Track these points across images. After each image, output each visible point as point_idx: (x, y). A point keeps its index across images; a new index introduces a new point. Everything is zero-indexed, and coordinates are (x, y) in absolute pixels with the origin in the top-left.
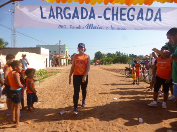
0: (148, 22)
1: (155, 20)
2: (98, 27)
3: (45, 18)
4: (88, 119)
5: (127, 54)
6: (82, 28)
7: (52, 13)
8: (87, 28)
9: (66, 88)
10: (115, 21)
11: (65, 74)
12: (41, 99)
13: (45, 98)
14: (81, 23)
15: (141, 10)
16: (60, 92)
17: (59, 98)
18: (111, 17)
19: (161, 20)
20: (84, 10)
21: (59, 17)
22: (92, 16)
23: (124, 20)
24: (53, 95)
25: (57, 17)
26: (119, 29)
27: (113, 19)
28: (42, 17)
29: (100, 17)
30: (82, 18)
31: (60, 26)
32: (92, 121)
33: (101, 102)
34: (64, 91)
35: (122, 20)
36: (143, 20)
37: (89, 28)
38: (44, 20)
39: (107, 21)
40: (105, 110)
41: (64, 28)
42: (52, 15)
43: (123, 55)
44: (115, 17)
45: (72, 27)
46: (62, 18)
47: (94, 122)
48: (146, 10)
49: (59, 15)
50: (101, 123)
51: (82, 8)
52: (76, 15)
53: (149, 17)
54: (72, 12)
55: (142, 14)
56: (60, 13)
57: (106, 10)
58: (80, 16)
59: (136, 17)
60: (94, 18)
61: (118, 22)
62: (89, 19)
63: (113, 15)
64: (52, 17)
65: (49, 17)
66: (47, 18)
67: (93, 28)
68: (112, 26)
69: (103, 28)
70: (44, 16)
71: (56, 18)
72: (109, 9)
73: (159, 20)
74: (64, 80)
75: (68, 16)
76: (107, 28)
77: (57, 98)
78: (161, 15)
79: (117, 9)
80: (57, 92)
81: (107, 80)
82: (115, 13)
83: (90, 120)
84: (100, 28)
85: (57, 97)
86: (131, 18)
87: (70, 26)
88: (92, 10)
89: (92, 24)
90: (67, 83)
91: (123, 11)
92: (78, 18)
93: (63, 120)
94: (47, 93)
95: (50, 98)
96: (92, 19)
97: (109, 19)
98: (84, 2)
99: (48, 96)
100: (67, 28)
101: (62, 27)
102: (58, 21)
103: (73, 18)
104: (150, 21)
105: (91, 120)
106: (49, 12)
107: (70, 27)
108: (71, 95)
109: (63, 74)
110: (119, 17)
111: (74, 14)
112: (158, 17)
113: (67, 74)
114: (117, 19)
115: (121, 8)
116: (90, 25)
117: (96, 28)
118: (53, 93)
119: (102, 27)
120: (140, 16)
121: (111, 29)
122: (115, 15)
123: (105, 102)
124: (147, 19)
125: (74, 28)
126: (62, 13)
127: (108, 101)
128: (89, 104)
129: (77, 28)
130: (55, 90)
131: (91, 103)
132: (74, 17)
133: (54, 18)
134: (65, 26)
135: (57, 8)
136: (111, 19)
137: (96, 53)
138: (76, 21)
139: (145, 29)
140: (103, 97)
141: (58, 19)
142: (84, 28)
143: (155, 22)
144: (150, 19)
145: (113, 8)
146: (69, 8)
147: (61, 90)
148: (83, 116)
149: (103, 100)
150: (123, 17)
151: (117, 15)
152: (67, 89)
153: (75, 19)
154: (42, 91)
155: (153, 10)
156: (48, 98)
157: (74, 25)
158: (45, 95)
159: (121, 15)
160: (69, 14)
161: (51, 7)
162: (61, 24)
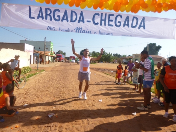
0: (133, 29)
1: (139, 28)
2: (87, 31)
3: (33, 18)
4: (76, 122)
5: (111, 54)
6: (71, 31)
7: (41, 14)
8: (76, 32)
9: (52, 89)
10: (103, 27)
11: (50, 72)
12: (27, 101)
13: (31, 99)
14: (70, 25)
15: (127, 18)
16: (46, 93)
17: (46, 99)
18: (99, 22)
19: (144, 28)
20: (73, 14)
21: (48, 18)
22: (81, 20)
23: (112, 26)
24: (40, 96)
25: (46, 18)
26: (106, 35)
27: (101, 24)
28: (30, 17)
29: (89, 21)
30: (72, 21)
31: (49, 28)
32: (80, 124)
33: (87, 104)
34: (51, 92)
35: (109, 26)
36: (128, 27)
37: (78, 32)
38: (32, 20)
39: (96, 25)
40: (92, 112)
41: (53, 30)
42: (41, 15)
43: (108, 54)
44: (103, 22)
45: (61, 30)
46: (51, 19)
47: (81, 125)
48: (132, 18)
49: (48, 16)
50: (88, 126)
51: (72, 12)
52: (65, 18)
53: (134, 25)
54: (61, 14)
55: (128, 21)
56: (49, 15)
57: (95, 15)
58: (69, 19)
59: (122, 23)
60: (84, 22)
61: (106, 28)
62: (79, 22)
63: (102, 20)
64: (41, 18)
65: (38, 18)
66: (36, 18)
67: (82, 31)
68: (100, 31)
69: (91, 33)
70: (32, 16)
71: (44, 19)
72: (98, 14)
73: (143, 28)
74: (50, 80)
75: (57, 18)
76: (95, 33)
77: (44, 100)
78: (145, 24)
79: (106, 14)
80: (43, 93)
81: (92, 80)
82: (103, 18)
83: (77, 122)
84: (88, 33)
85: (43, 98)
86: (118, 24)
87: (59, 28)
88: (82, 14)
89: (81, 28)
90: (53, 82)
91: (111, 17)
92: (68, 21)
93: (51, 123)
94: (34, 94)
95: (37, 99)
96: (81, 22)
97: (97, 24)
98: (74, 6)
99: (35, 97)
100: (56, 30)
101: (51, 29)
102: (47, 22)
103: (62, 21)
104: (135, 28)
105: (79, 122)
106: (38, 13)
107: (59, 30)
108: (57, 97)
109: (47, 72)
110: (107, 23)
111: (64, 17)
112: (142, 25)
113: (52, 72)
114: (105, 24)
115: (109, 14)
116: (79, 29)
117: (84, 32)
118: (39, 93)
119: (91, 31)
120: (126, 23)
121: (99, 34)
122: (103, 20)
123: (91, 104)
124: (132, 27)
125: (63, 30)
126: (52, 15)
127: (94, 103)
128: (76, 106)
129: (66, 31)
130: (41, 91)
131: (78, 105)
132: (63, 19)
133: (43, 19)
134: (54, 28)
135: (46, 9)
136: (99, 24)
137: (81, 51)
138: (65, 24)
139: (130, 35)
140: (89, 99)
141: (47, 20)
142: (73, 31)
143: (140, 29)
144: (135, 27)
145: (102, 14)
146: (59, 11)
147: (48, 91)
148: (71, 118)
149: (89, 102)
150: (111, 23)
151: (105, 20)
152: (54, 89)
153: (65, 21)
154: (27, 91)
155: (138, 18)
156: (35, 99)
157: (63, 28)
158: (31, 96)
159: (109, 21)
160: (59, 16)
161: (41, 8)
162: (50, 26)
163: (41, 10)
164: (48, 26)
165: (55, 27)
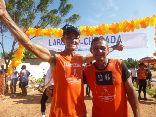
3: (51, 45)
5: (138, 60)
15: (107, 37)
18: (88, 42)
25: (58, 45)
29: (82, 43)
36: (109, 43)
38: (51, 47)
42: (55, 43)
43: (134, 61)
46: (60, 45)
49: (59, 43)
53: (113, 41)
55: (108, 39)
57: (85, 39)
65: (53, 45)
70: (50, 44)
71: (57, 45)
72: (87, 38)
76: (86, 50)
79: (92, 38)
84: (82, 50)
89: (78, 48)
97: (87, 44)
101: (60, 50)
102: (58, 46)
106: (53, 42)
112: (119, 40)
117: (79, 50)
124: (112, 43)
126: (60, 42)
133: (56, 45)
135: (58, 40)
136: (89, 44)
145: (90, 38)
155: (115, 37)
161: (55, 39)
162: (60, 48)
163: (55, 40)
164: (58, 48)
165: (62, 49)
